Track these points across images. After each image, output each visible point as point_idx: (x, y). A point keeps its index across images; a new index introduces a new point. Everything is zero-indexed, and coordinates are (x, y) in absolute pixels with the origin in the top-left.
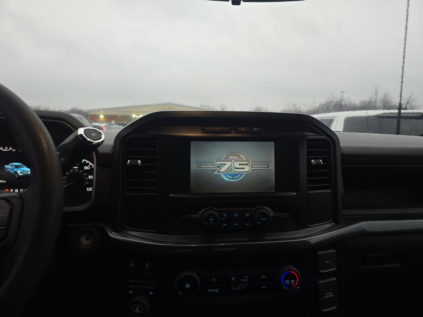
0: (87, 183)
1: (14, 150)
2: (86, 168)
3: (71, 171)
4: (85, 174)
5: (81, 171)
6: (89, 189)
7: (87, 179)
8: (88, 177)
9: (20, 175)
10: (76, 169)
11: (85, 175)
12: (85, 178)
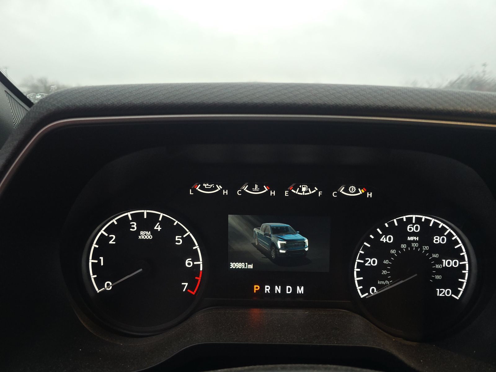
0: (438, 277)
1: (272, 193)
2: (438, 240)
3: (403, 246)
4: (435, 256)
5: (426, 248)
6: (441, 292)
7: (437, 266)
8: (442, 263)
9: (281, 251)
10: (414, 241)
11: (434, 259)
12: (434, 265)
